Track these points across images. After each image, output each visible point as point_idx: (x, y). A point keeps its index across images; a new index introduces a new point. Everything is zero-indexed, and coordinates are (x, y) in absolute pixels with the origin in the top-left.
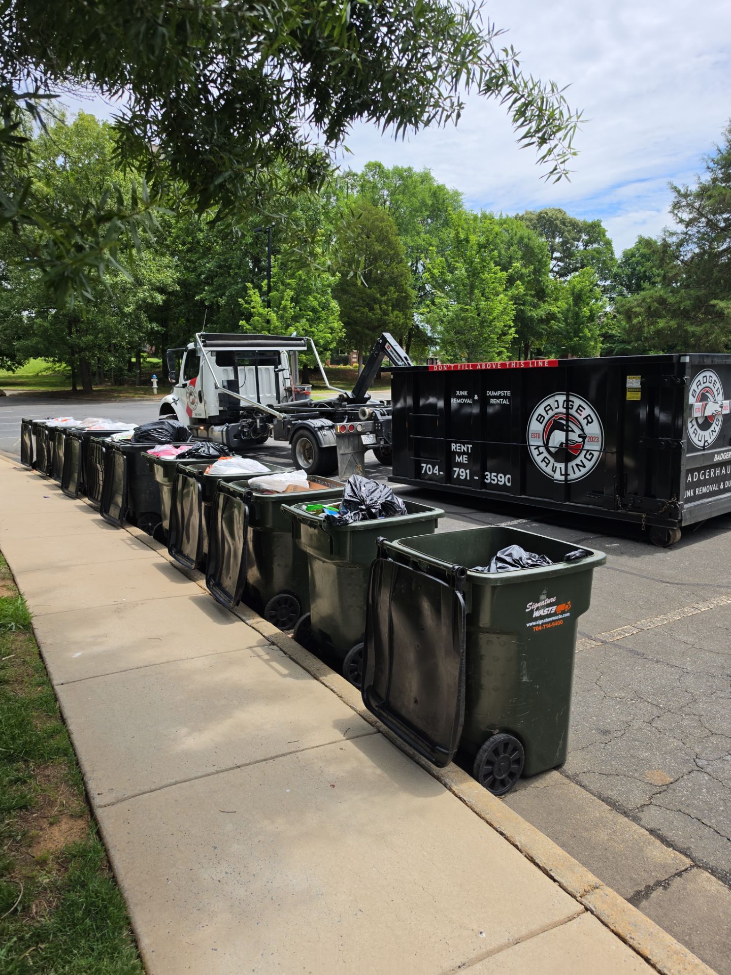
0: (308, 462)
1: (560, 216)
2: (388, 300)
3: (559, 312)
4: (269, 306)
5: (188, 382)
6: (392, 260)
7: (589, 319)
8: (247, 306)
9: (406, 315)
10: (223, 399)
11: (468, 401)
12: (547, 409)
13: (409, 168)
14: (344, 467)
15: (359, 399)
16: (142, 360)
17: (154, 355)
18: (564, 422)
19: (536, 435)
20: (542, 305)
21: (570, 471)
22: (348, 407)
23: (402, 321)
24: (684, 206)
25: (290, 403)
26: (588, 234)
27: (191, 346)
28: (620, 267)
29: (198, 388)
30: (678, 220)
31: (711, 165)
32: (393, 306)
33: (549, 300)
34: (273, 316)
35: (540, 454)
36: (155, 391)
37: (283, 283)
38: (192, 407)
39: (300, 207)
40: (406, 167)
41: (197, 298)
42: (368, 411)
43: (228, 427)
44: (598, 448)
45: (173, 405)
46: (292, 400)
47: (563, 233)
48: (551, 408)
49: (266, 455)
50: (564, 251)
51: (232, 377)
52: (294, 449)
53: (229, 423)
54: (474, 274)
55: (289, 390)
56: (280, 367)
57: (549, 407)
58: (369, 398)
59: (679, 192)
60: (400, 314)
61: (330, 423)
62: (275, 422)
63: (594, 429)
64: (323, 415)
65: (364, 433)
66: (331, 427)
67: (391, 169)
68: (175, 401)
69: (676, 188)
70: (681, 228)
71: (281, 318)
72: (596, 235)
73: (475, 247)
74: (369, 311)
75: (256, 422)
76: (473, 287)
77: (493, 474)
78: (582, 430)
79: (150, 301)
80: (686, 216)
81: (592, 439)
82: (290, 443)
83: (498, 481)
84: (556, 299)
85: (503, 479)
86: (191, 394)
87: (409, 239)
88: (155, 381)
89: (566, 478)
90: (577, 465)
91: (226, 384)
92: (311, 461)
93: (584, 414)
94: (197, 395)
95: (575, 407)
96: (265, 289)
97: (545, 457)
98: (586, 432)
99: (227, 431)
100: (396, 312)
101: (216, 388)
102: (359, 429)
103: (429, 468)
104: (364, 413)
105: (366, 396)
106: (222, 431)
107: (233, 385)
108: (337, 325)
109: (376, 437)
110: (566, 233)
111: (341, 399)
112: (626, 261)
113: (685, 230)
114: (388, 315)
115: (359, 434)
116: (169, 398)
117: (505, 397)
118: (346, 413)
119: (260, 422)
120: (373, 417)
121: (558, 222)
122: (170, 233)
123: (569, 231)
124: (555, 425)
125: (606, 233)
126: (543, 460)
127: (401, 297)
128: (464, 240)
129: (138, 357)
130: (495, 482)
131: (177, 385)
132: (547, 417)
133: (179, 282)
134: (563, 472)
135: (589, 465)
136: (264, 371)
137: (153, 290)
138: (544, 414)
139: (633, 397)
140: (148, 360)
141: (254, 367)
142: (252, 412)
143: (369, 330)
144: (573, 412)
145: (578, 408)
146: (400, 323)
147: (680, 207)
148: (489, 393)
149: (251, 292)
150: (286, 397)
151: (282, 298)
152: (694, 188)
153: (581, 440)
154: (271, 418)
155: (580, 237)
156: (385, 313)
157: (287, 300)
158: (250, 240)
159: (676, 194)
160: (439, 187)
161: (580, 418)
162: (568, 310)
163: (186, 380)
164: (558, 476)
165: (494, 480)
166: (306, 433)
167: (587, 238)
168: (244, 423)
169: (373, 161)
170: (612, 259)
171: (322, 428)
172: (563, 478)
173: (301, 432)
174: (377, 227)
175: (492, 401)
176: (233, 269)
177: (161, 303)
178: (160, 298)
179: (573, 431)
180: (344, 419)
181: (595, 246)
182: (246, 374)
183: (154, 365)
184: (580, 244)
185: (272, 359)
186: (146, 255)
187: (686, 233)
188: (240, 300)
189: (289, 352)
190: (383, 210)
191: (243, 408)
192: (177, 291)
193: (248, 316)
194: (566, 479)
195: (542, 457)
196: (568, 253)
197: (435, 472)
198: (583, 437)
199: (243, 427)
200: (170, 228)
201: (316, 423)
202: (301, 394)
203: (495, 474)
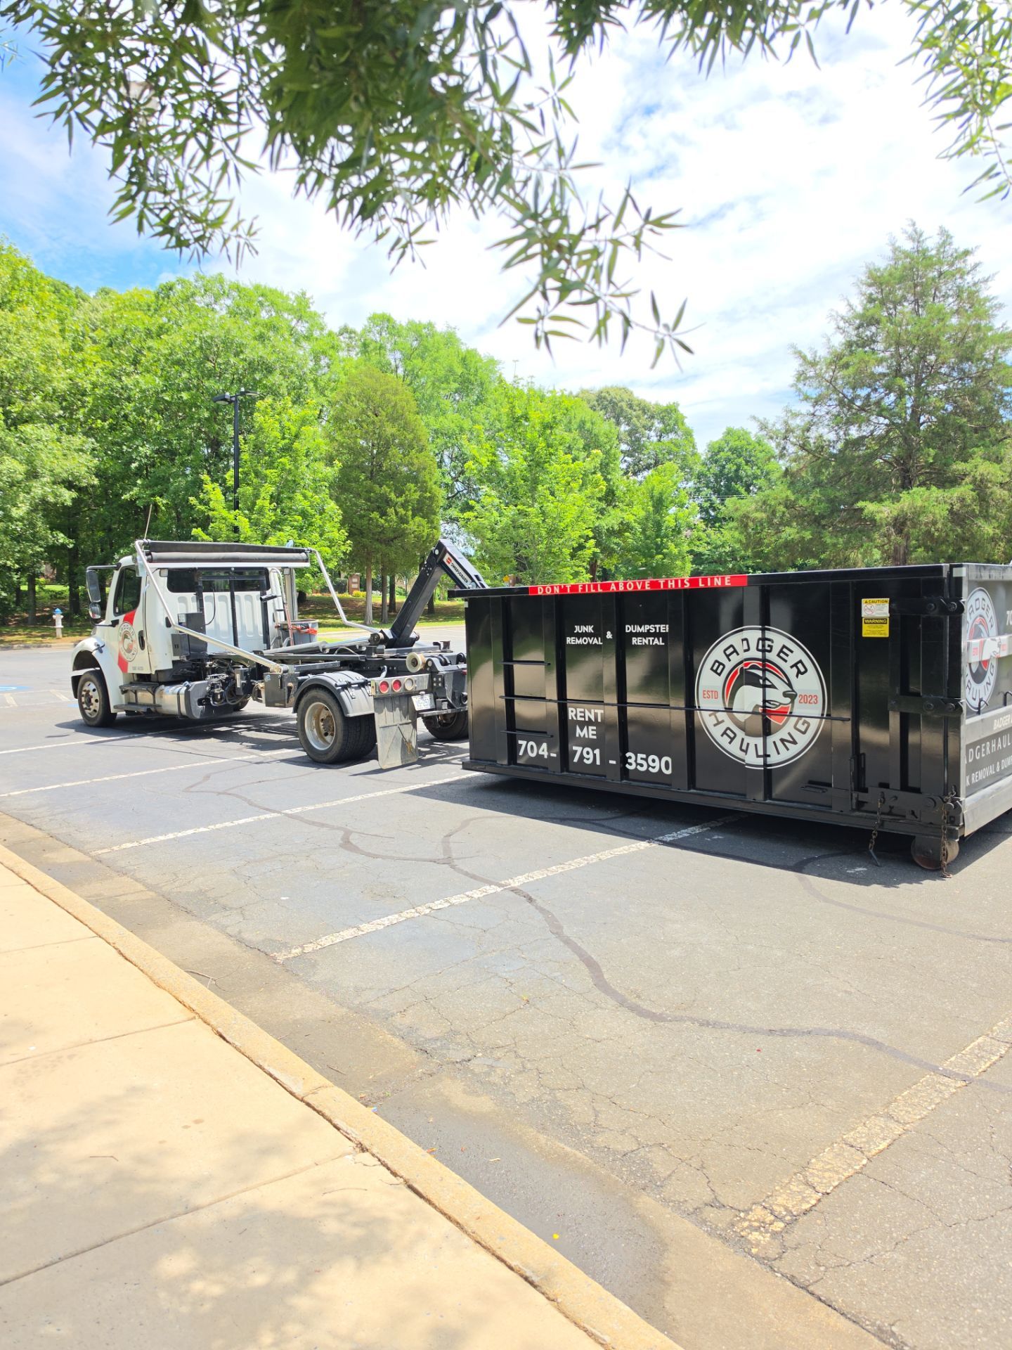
0: (325, 741)
1: (626, 398)
2: (407, 501)
3: (635, 521)
4: (236, 507)
5: (121, 618)
6: (411, 447)
7: (673, 530)
8: (202, 508)
9: (432, 522)
10: (178, 642)
11: (596, 641)
12: (728, 652)
13: (430, 324)
14: (387, 747)
15: (402, 640)
16: (37, 588)
17: (58, 580)
18: (760, 673)
19: (711, 694)
20: (612, 512)
21: (771, 750)
22: (388, 653)
23: (426, 531)
24: (811, 377)
25: (285, 648)
26: (662, 420)
27: (126, 561)
28: (704, 464)
29: (138, 624)
30: (801, 398)
31: (842, 324)
32: (413, 510)
33: (621, 505)
34: (244, 524)
35: (719, 723)
36: (59, 633)
37: (257, 474)
38: (126, 656)
39: (278, 371)
40: (425, 321)
41: (126, 497)
42: (421, 658)
43: (188, 687)
44: (818, 713)
45: (95, 654)
46: (289, 644)
47: (631, 419)
48: (735, 651)
49: (249, 729)
50: (632, 444)
51: (193, 609)
52: (301, 720)
53: (191, 680)
54: (538, 464)
55: (283, 629)
56: (269, 593)
57: (731, 650)
58: (417, 639)
59: (804, 358)
60: (424, 522)
61: (359, 678)
62: (267, 678)
63: (811, 683)
64: (348, 665)
65: (417, 693)
66: (362, 685)
67: (404, 324)
68: (100, 649)
69: (800, 353)
70: (806, 408)
71: (255, 524)
72: (672, 422)
73: (538, 427)
74: (381, 517)
75: (234, 679)
76: (536, 482)
77: (640, 756)
78: (790, 685)
79: (51, 499)
80: (813, 393)
81: (807, 699)
82: (295, 711)
83: (649, 766)
84: (630, 504)
85: (657, 764)
86: (125, 637)
87: (431, 419)
88: (58, 617)
89: (765, 762)
90: (783, 741)
91: (183, 620)
92: (328, 738)
93: (792, 659)
94: (136, 637)
95: (776, 650)
96: (231, 483)
97: (728, 729)
98: (795, 687)
99: (187, 693)
100: (417, 519)
101: (168, 624)
102: (409, 687)
103: (532, 747)
104: (415, 662)
105: (413, 635)
106: (178, 694)
107: (196, 621)
108: (339, 534)
109: (435, 698)
110: (634, 419)
111: (375, 640)
112: (712, 456)
113: (812, 410)
114: (407, 523)
115: (408, 695)
116: (89, 643)
117: (657, 635)
118: (383, 661)
119: (242, 679)
120: (429, 669)
121: (624, 405)
122: (83, 402)
123: (637, 417)
124: (745, 676)
125: (686, 421)
126: (725, 733)
127: (425, 498)
128: (522, 416)
129: (32, 582)
130: (643, 769)
131: (103, 623)
132: (729, 666)
133: (99, 474)
134: (761, 753)
135: (803, 740)
136: (243, 600)
137: (54, 483)
138: (723, 659)
139: (874, 633)
140: (47, 587)
141: (228, 594)
142: (227, 663)
143: (381, 543)
144: (772, 656)
145: (781, 651)
146: (425, 534)
147: (806, 378)
148: (629, 629)
149: (208, 487)
150: (279, 638)
151: (257, 496)
152: (823, 353)
153: (788, 700)
154: (259, 671)
155: (652, 425)
156: (403, 520)
157: (264, 499)
158: (206, 415)
159: (801, 361)
160: (468, 351)
161: (786, 667)
162: (647, 519)
163: (116, 614)
164: (752, 759)
165: (642, 765)
166: (321, 694)
167: (661, 426)
168: (215, 681)
169: (379, 312)
170: (694, 454)
171: (347, 686)
172: (760, 761)
173: (313, 693)
174: (389, 401)
175: (634, 641)
176: (180, 454)
177: (69, 503)
178: (68, 496)
179: (772, 686)
180: (382, 671)
181: (672, 436)
182: (217, 605)
183: (56, 596)
184: (652, 433)
185: (255, 581)
186: (47, 432)
187: (813, 414)
188: (191, 498)
189: (283, 569)
190: (394, 380)
191: (212, 658)
192: (93, 486)
193: (205, 523)
194: (765, 765)
195: (722, 728)
196: (636, 447)
197: (541, 753)
198: (791, 695)
199: (213, 686)
200: (83, 395)
201: (337, 678)
202: (304, 634)
203: (644, 756)
